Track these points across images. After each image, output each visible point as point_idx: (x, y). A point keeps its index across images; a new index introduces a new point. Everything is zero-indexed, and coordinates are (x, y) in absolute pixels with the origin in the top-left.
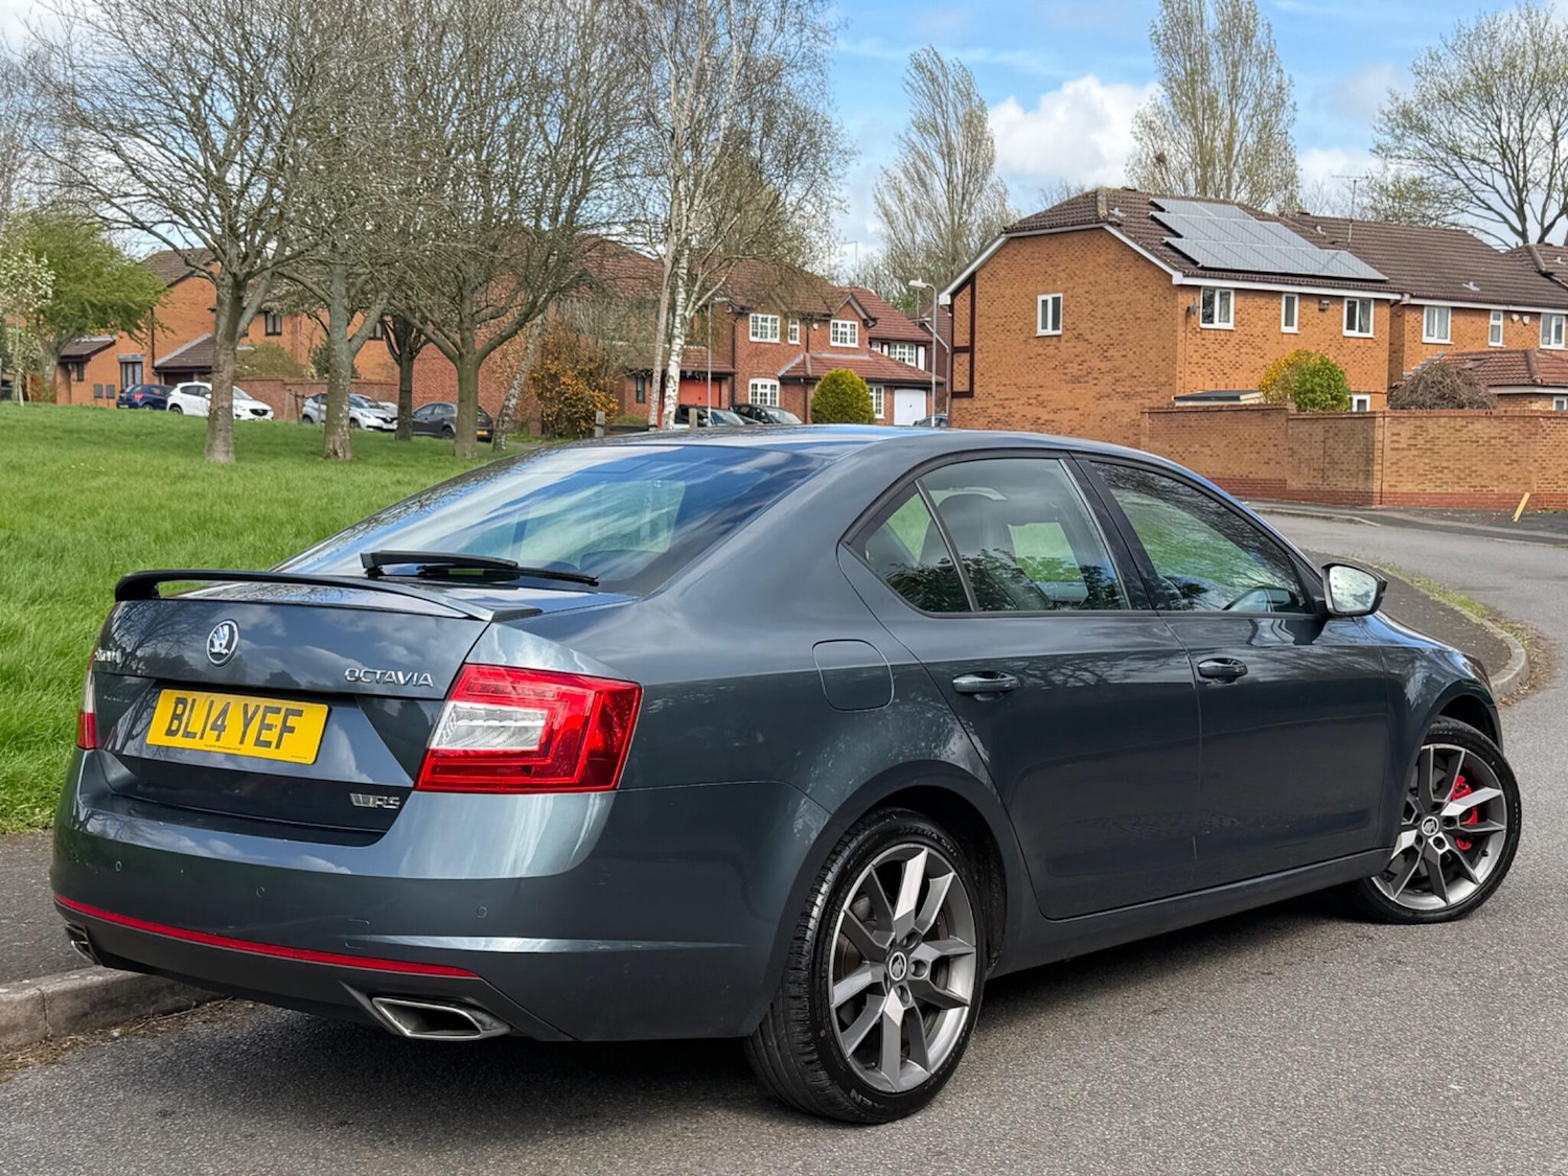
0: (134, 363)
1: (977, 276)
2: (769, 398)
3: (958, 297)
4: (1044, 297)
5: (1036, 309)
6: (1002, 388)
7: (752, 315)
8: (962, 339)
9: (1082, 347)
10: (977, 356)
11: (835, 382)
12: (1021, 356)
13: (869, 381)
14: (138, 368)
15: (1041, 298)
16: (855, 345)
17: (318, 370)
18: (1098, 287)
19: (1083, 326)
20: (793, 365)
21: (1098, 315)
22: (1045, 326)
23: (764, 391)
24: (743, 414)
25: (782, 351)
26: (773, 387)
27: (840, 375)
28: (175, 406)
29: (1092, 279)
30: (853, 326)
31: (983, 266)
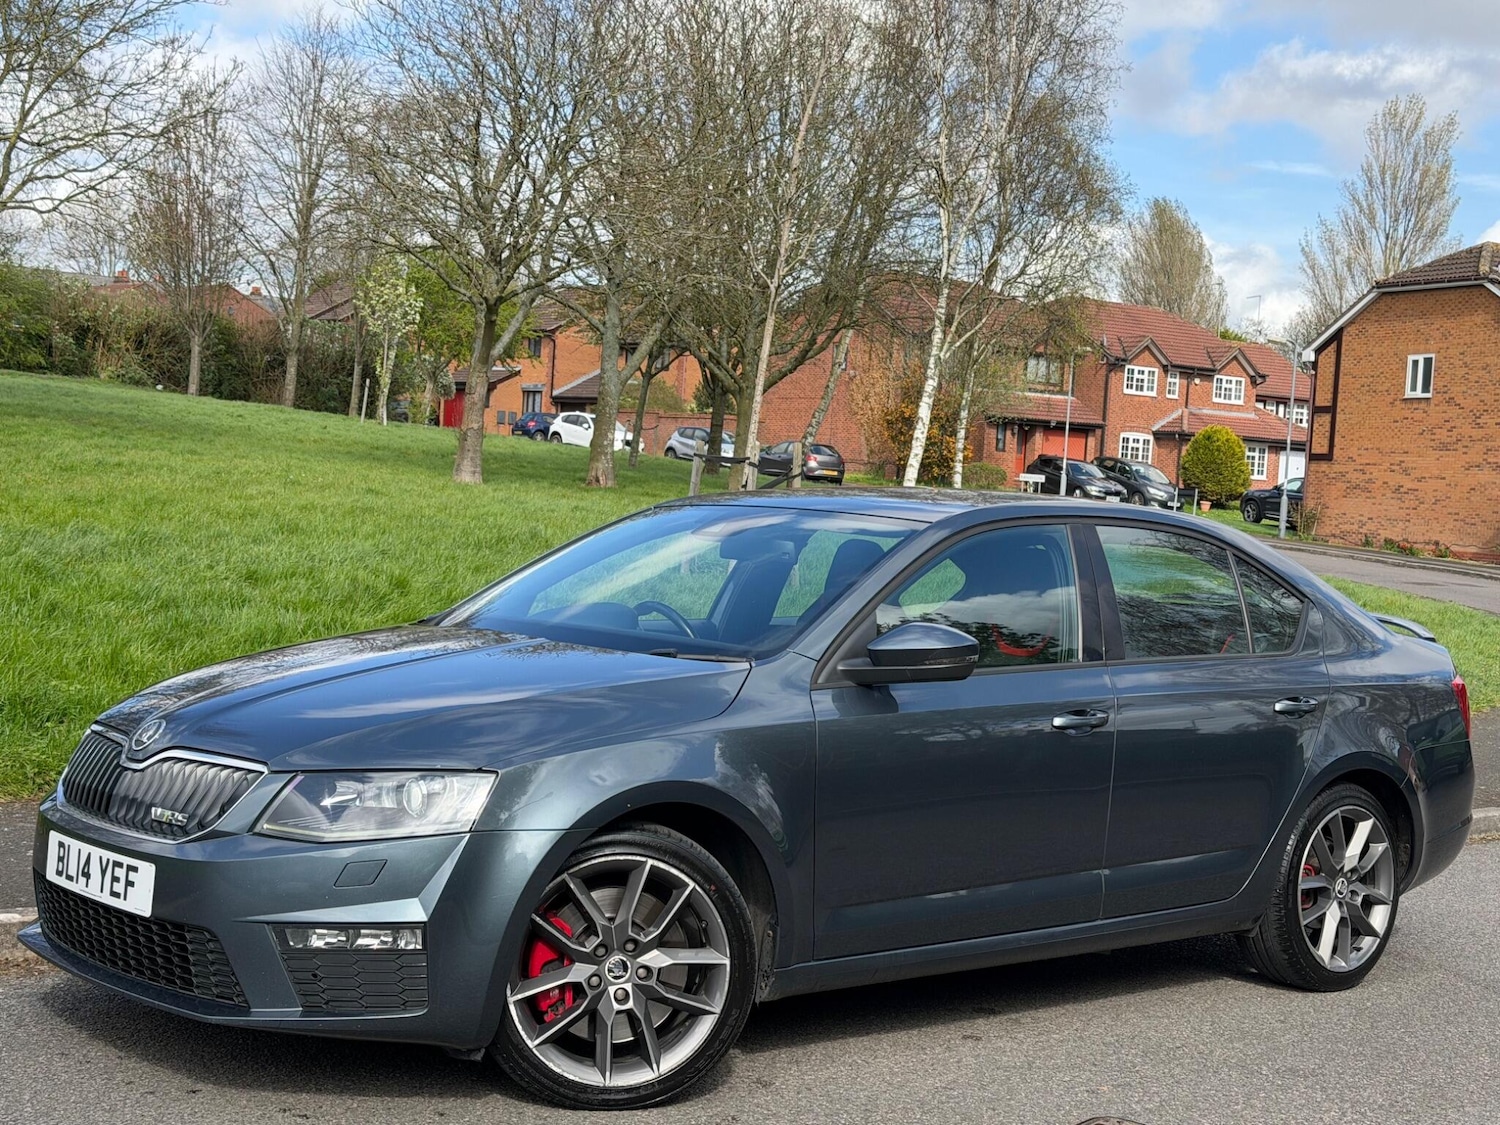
0: (535, 392)
1: (1345, 333)
2: (1140, 453)
3: (1323, 354)
4: (1415, 357)
5: (1405, 369)
6: (1362, 452)
7: (1128, 367)
8: (1324, 399)
9: (1453, 412)
10: (1339, 417)
11: (1209, 438)
12: (1386, 419)
13: (1246, 440)
14: (538, 397)
15: (1411, 358)
16: (1241, 402)
17: (698, 406)
18: (1474, 349)
19: (1456, 390)
20: (1170, 419)
21: (1473, 378)
22: (1414, 388)
23: (1135, 445)
24: (1106, 467)
25: (1159, 405)
26: (1146, 442)
27: (1215, 432)
28: (556, 433)
29: (1467, 339)
30: (1239, 383)
31: (1351, 322)
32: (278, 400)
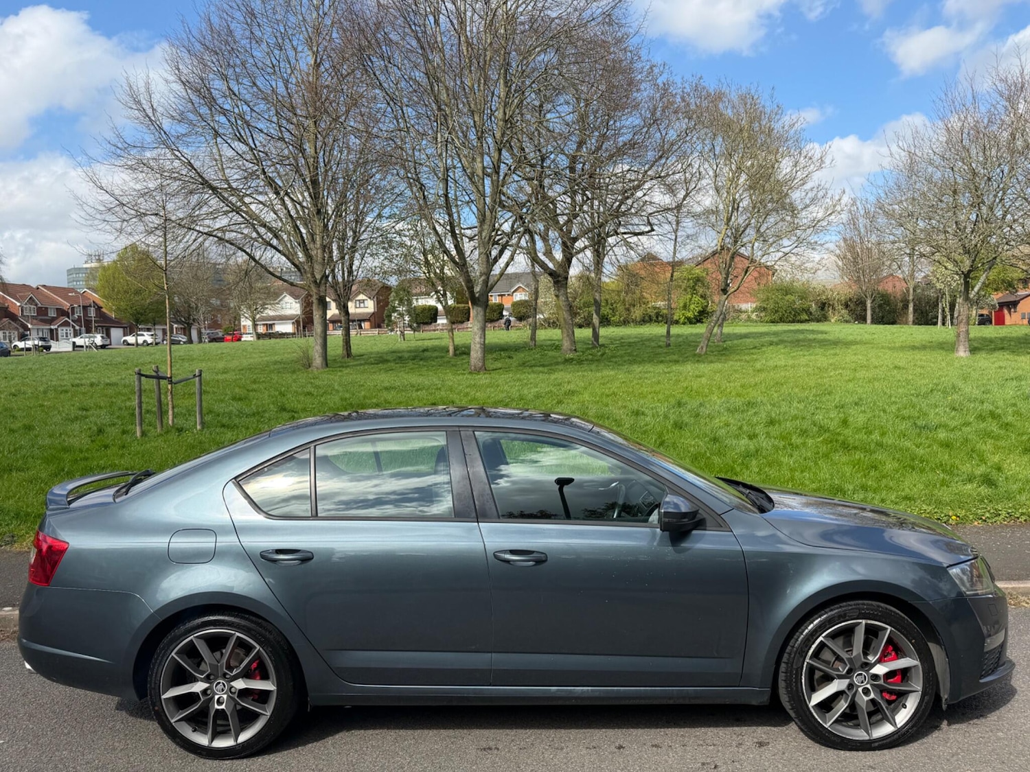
32: (906, 323)
